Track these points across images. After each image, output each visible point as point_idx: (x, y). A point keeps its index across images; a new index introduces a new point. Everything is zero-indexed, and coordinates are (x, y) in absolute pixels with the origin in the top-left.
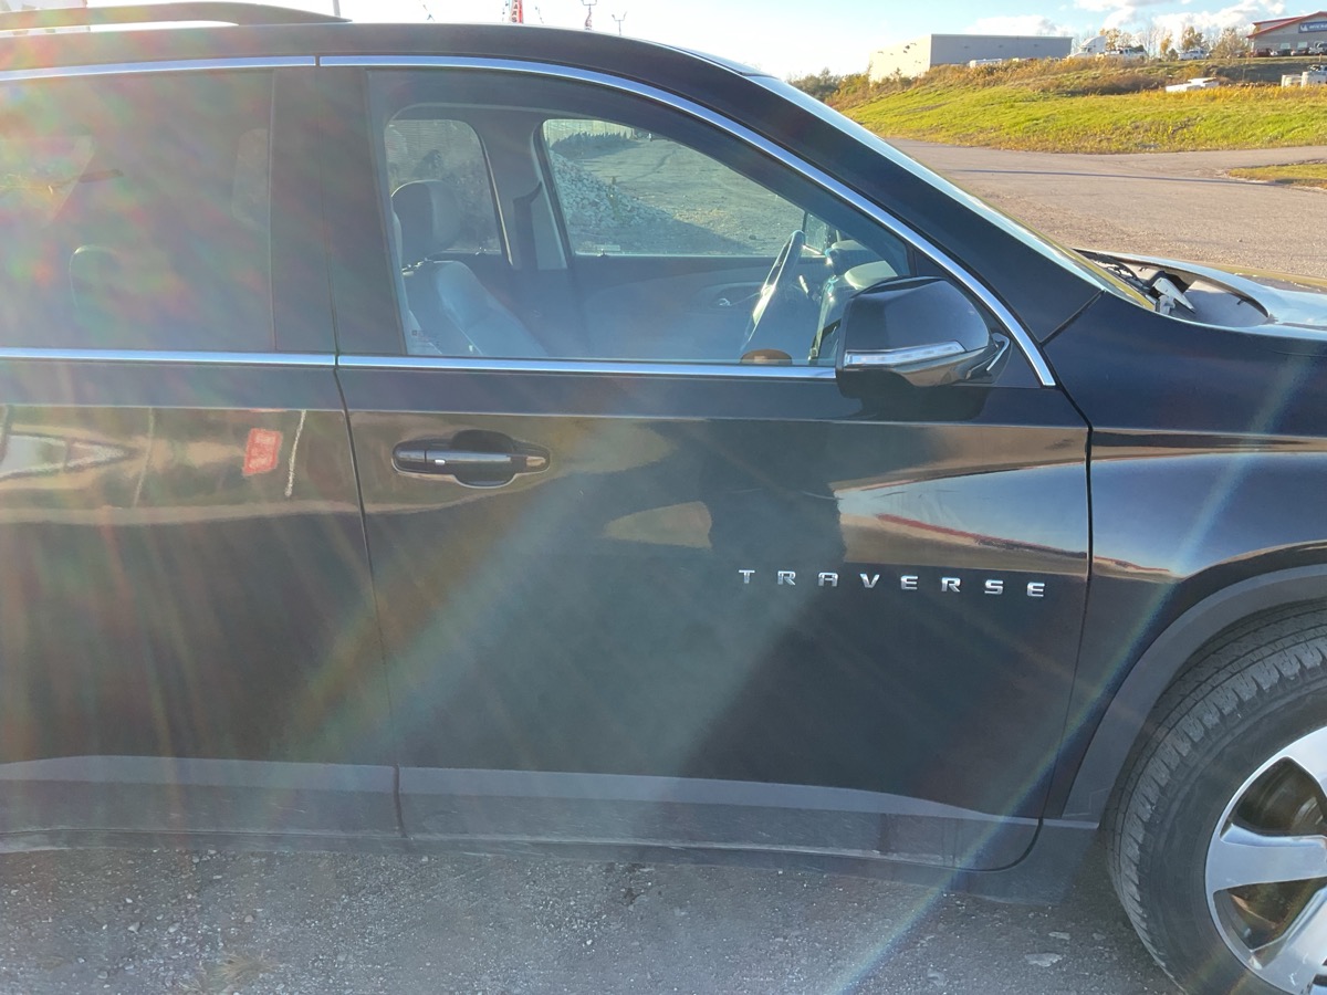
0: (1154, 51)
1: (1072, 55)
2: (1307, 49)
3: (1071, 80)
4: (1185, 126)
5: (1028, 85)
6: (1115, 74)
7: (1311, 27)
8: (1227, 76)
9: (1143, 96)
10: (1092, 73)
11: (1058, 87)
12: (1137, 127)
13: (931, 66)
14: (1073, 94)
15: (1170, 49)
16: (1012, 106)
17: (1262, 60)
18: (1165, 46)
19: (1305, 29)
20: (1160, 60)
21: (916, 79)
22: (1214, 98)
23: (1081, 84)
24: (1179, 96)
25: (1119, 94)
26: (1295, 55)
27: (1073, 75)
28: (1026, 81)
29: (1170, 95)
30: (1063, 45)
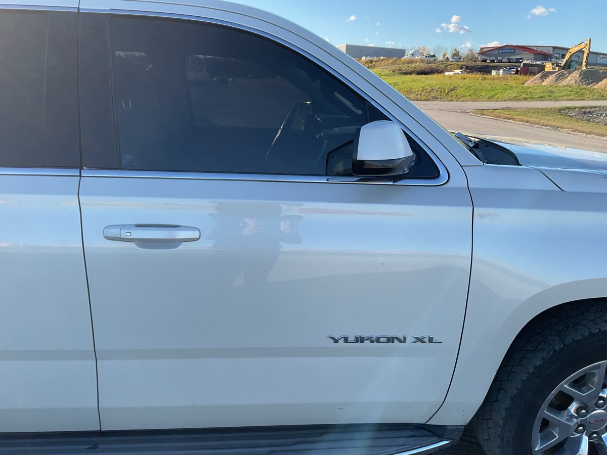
0: (440, 58)
1: (405, 57)
2: (502, 60)
3: (405, 67)
4: (453, 89)
5: (387, 69)
6: (424, 66)
7: (503, 51)
8: (469, 69)
9: (435, 76)
10: (414, 65)
11: (400, 70)
12: (433, 90)
14: (406, 74)
15: (446, 57)
17: (484, 64)
18: (444, 56)
19: (501, 52)
20: (442, 61)
22: (464, 79)
23: (409, 69)
24: (450, 77)
25: (425, 75)
26: (497, 62)
27: (406, 65)
28: (386, 67)
29: (446, 76)
30: (401, 53)
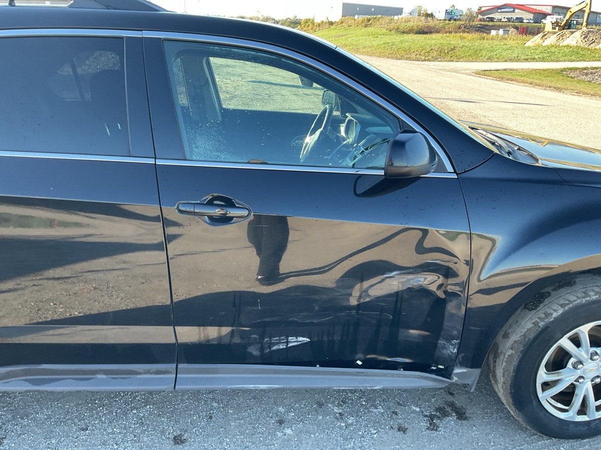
0: (438, 16)
1: (403, 15)
2: (501, 19)
3: (402, 26)
5: (384, 27)
6: (421, 25)
7: (502, 10)
8: (468, 29)
9: (434, 36)
10: (411, 24)
11: (397, 29)
13: (342, 17)
14: (404, 33)
16: (377, 37)
17: (482, 23)
19: (500, 11)
21: (335, 22)
22: (464, 38)
23: (407, 28)
25: (423, 34)
26: (496, 22)
27: (404, 24)
28: (383, 26)
30: (399, 11)
